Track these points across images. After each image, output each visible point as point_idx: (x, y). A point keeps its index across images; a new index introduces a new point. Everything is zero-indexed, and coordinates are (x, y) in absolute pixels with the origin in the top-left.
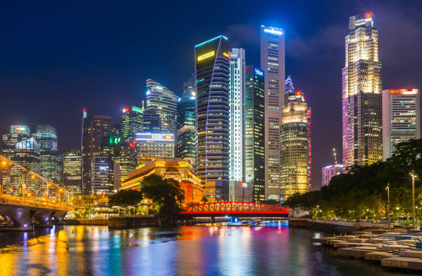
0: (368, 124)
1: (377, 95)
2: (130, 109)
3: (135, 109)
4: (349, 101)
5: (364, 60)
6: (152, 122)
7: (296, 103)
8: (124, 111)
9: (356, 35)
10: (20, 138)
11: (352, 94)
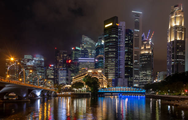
0: (179, 54)
1: (183, 41)
2: (75, 48)
3: (77, 48)
4: (170, 44)
5: (177, 26)
6: (85, 54)
7: (147, 45)
8: (73, 49)
9: (174, 14)
10: (28, 60)
11: (172, 40)
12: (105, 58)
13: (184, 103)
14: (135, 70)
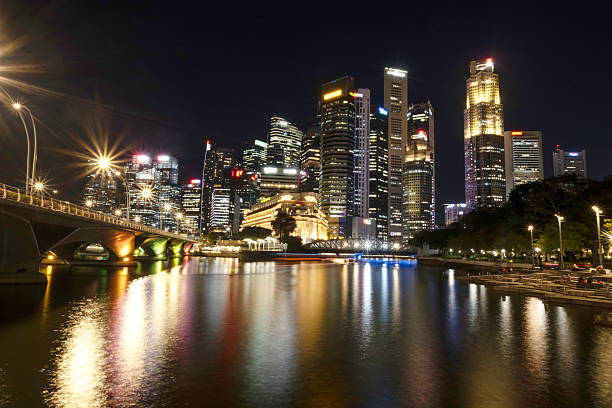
1: (499, 136)
2: (253, 143)
3: (258, 143)
4: (471, 142)
6: (276, 156)
7: (419, 142)
9: (477, 78)
10: (141, 168)
11: (474, 135)
12: (323, 169)
13: (509, 281)
14: (392, 199)
